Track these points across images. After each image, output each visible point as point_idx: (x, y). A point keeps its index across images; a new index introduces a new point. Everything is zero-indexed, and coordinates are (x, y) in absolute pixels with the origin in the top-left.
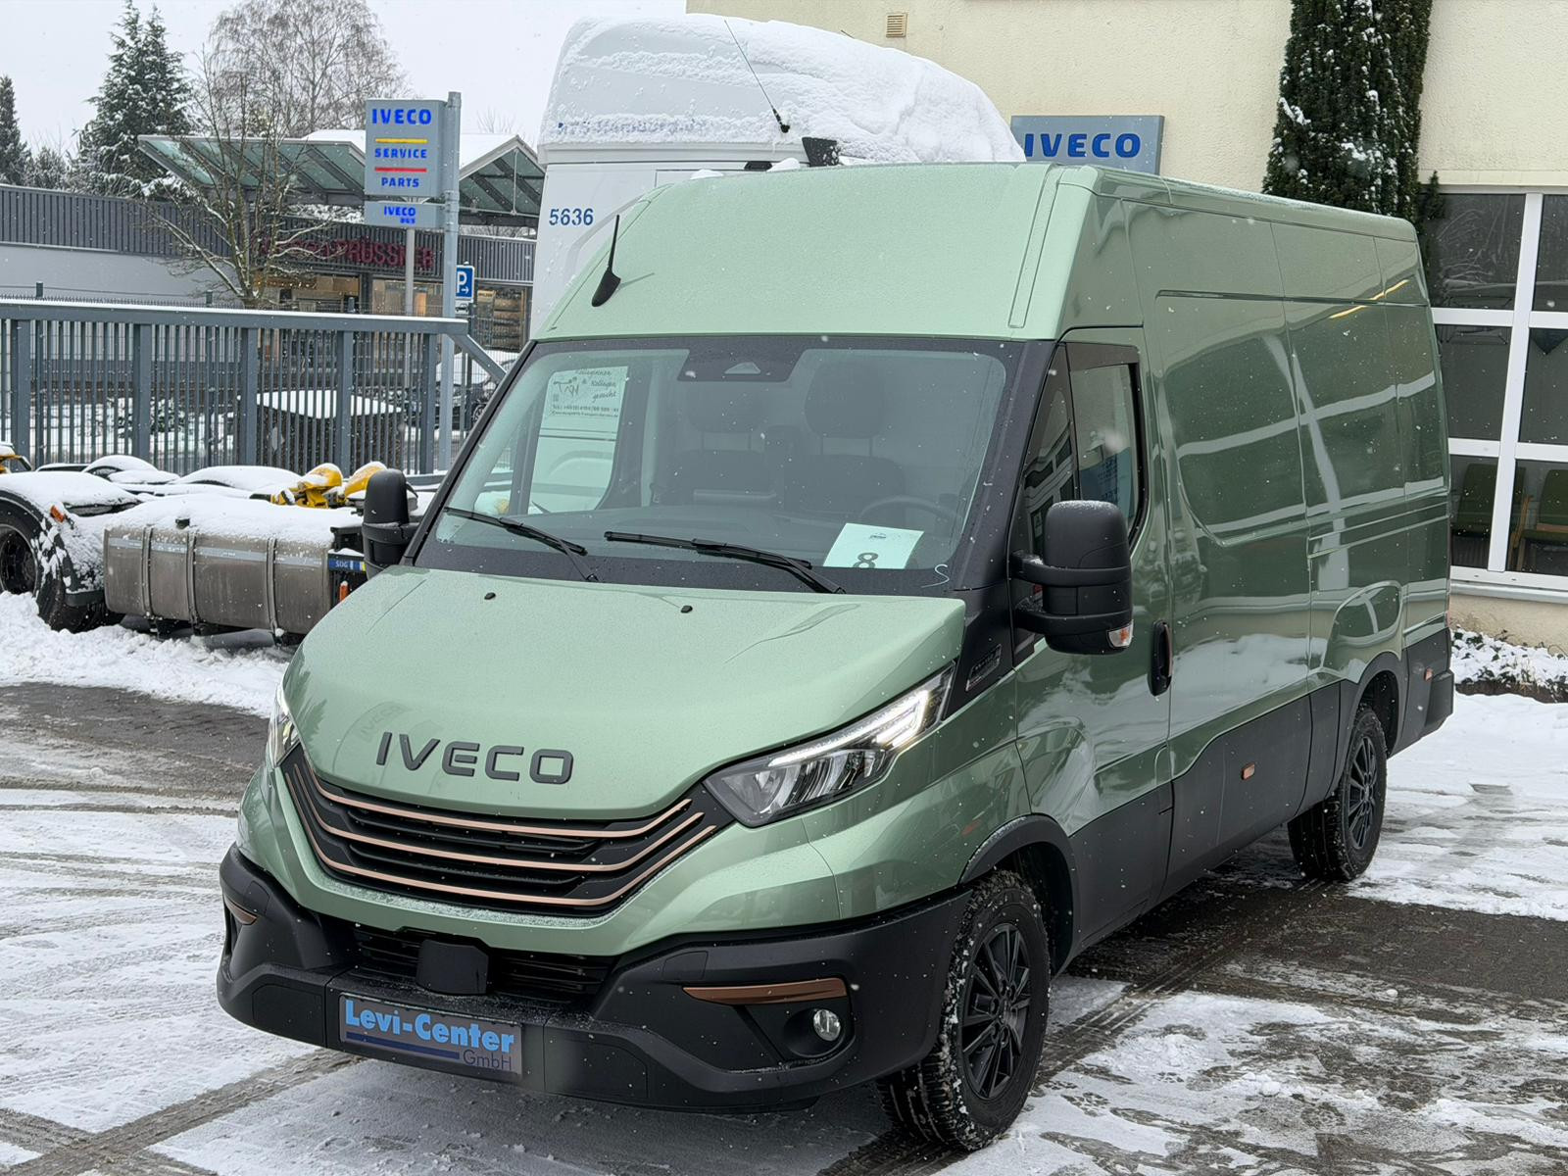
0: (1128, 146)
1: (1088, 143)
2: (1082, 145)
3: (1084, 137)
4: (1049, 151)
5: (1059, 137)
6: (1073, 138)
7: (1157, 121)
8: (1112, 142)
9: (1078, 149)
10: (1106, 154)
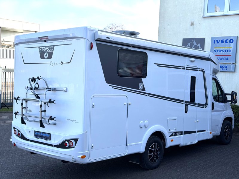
0: (231, 41)
3: (224, 40)
6: (222, 40)
7: (236, 37)
10: (228, 43)
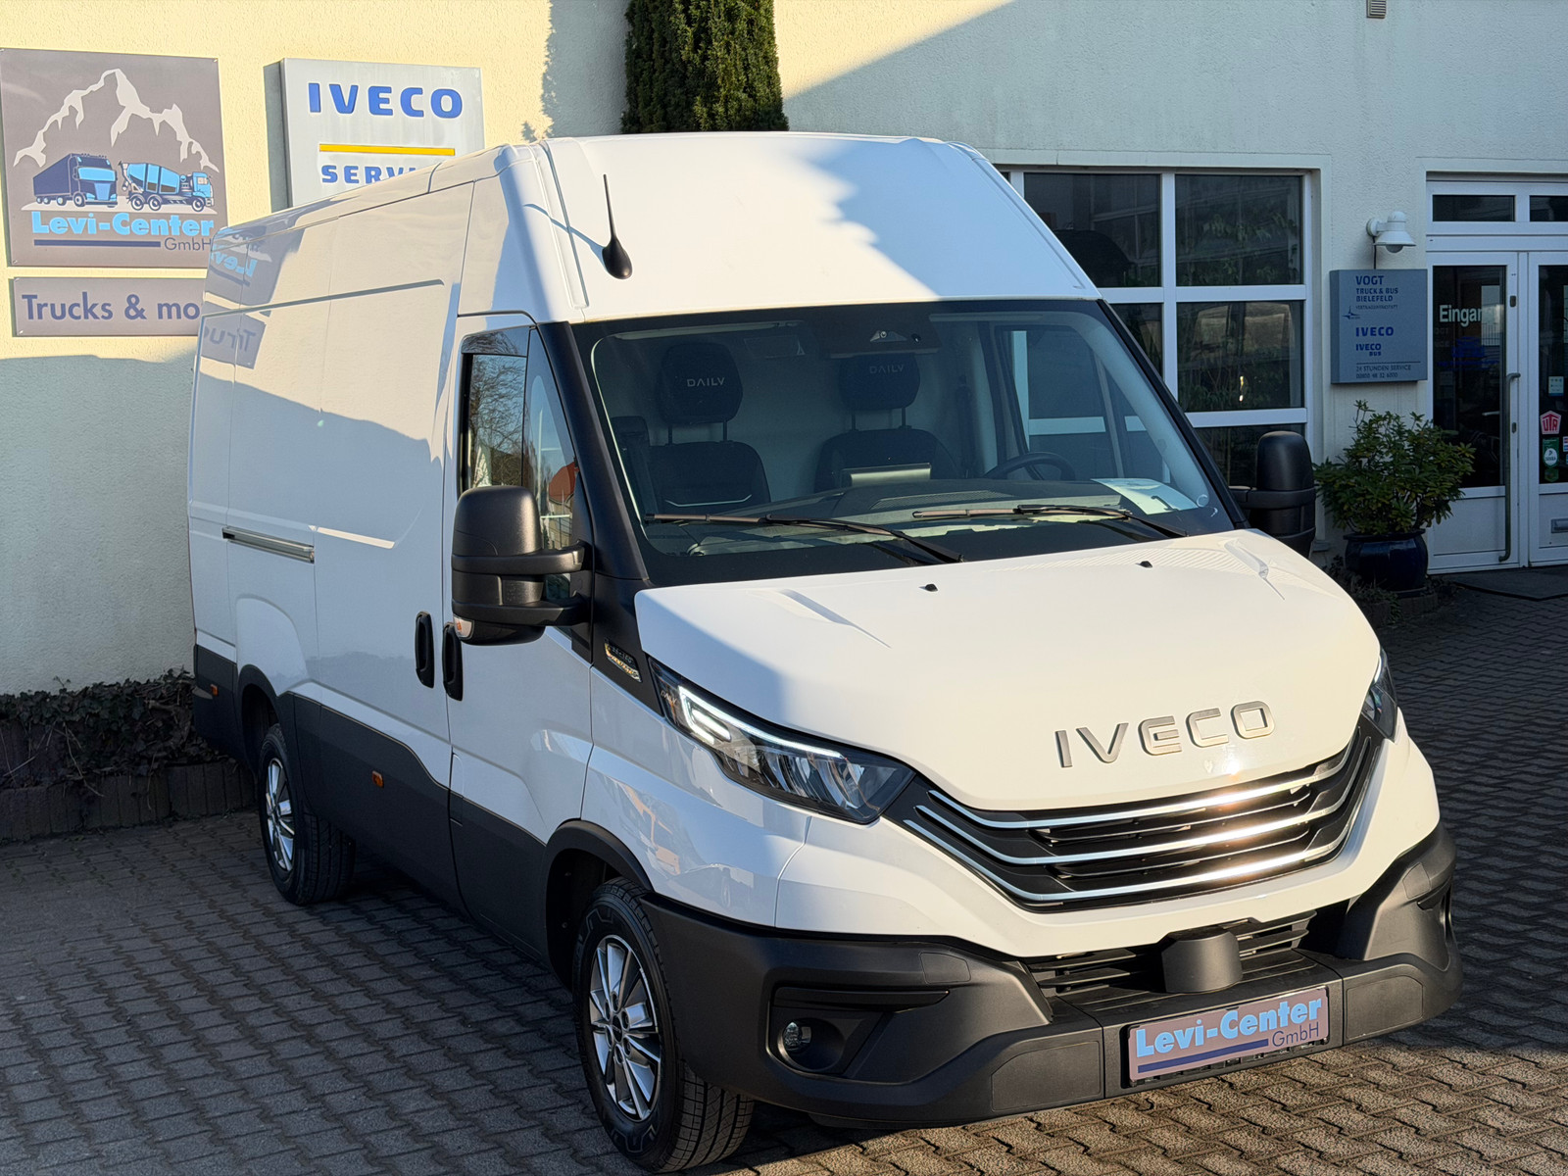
0: (447, 104)
1: (395, 102)
2: (387, 101)
3: (388, 90)
4: (345, 107)
5: (354, 89)
6: (375, 93)
8: (427, 97)
9: (382, 106)
10: (420, 114)
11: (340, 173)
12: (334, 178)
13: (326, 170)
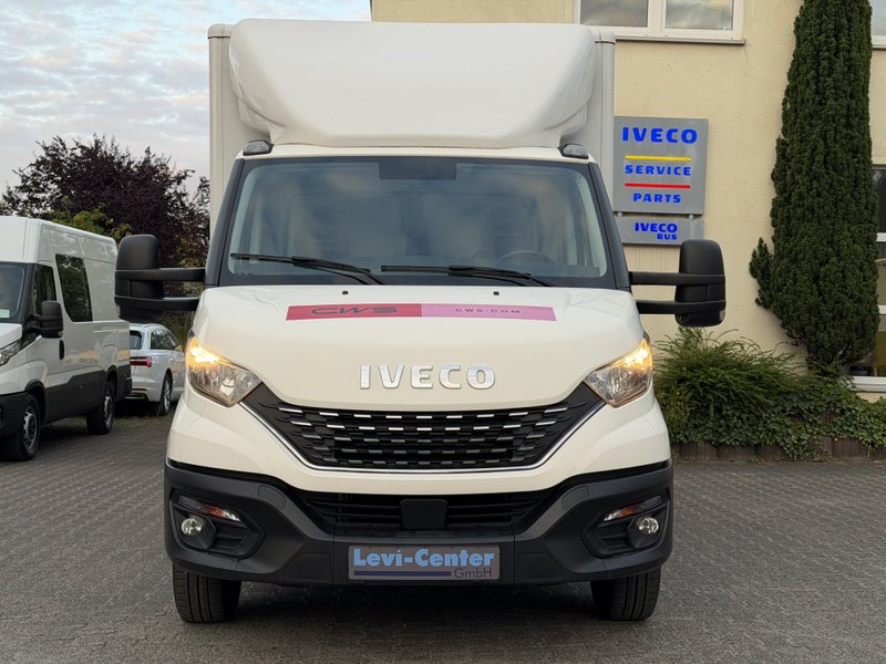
0: (689, 136)
1: (663, 134)
2: (660, 135)
3: (661, 130)
4: (639, 138)
5: (645, 130)
7: (706, 122)
8: (679, 134)
9: (657, 138)
10: (675, 141)
11: (634, 170)
12: (631, 171)
13: (627, 167)
